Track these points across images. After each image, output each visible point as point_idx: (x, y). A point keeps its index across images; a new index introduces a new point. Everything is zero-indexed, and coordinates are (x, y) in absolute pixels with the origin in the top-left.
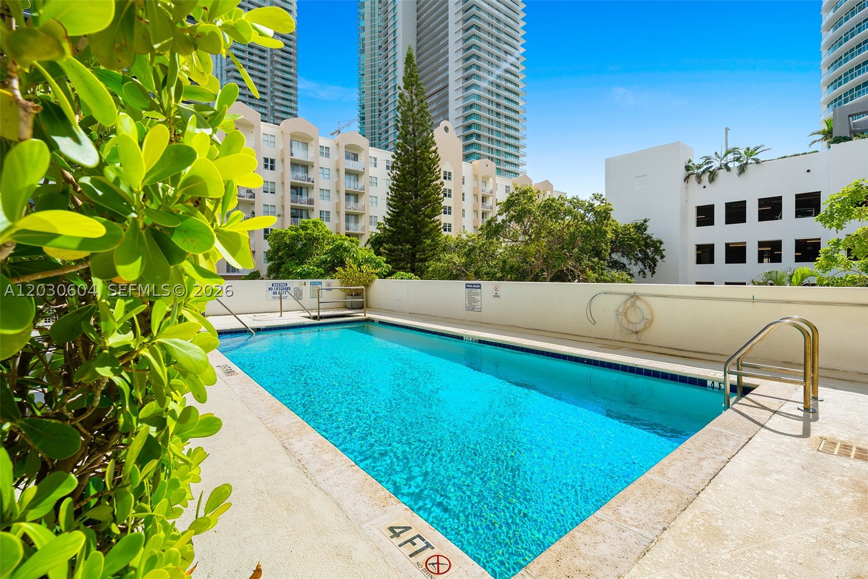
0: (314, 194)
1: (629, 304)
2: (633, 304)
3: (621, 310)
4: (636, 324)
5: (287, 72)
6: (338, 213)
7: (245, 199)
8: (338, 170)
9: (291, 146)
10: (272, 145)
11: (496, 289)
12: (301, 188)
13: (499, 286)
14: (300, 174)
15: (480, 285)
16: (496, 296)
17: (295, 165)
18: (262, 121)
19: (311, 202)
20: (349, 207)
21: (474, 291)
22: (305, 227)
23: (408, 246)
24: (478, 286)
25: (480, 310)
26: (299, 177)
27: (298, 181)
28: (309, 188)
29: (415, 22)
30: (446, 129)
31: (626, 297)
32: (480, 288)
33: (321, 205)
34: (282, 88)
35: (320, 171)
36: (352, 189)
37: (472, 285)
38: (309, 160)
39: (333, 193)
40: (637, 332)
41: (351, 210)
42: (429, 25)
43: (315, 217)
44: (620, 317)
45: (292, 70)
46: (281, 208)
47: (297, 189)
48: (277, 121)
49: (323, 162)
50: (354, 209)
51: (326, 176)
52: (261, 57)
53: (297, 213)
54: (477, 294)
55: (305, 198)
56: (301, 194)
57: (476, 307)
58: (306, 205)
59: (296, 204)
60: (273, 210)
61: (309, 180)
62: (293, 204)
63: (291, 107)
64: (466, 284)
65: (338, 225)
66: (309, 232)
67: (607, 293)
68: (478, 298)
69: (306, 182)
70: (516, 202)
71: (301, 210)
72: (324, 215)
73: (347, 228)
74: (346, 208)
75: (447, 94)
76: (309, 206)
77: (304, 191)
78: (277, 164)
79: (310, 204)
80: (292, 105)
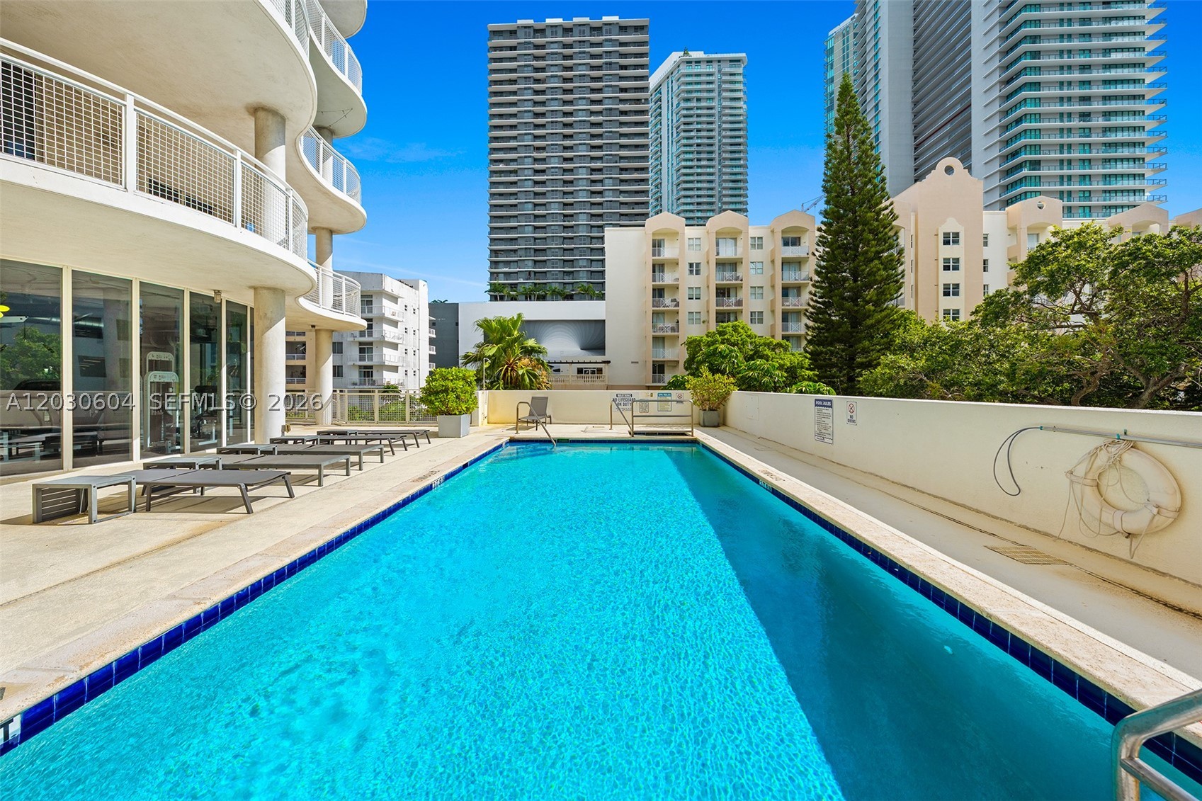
0: (744, 294)
1: (1103, 458)
2: (1117, 462)
3: (1080, 471)
4: (1126, 512)
5: (736, 166)
6: (773, 312)
7: (670, 308)
8: (773, 262)
9: (718, 245)
10: (698, 248)
11: (851, 410)
12: (729, 290)
13: (854, 404)
14: (728, 274)
15: (831, 401)
16: (851, 420)
17: (722, 264)
18: (686, 225)
19: (739, 303)
20: (788, 304)
21: (825, 410)
22: (724, 332)
23: (840, 346)
24: (829, 404)
25: (831, 441)
26: (727, 279)
27: (725, 282)
28: (737, 288)
29: (911, 36)
30: (949, 170)
31: (1099, 441)
32: (831, 407)
33: (752, 304)
34: (731, 185)
35: (752, 266)
36: (792, 282)
37: (822, 401)
38: (738, 256)
39: (767, 289)
40: (1129, 535)
41: (791, 307)
42: (936, 30)
43: (744, 320)
44: (1078, 487)
45: (742, 162)
46: (706, 314)
47: (723, 292)
48: (702, 222)
49: (756, 255)
50: (795, 305)
51: (759, 271)
52: (709, 160)
53: (722, 317)
54: (828, 416)
55: (733, 299)
56: (729, 296)
57: (827, 436)
58: (734, 308)
59: (721, 308)
60: (698, 317)
61: (737, 279)
62: (718, 308)
63: (740, 203)
64: (816, 400)
65: (773, 327)
66: (726, 337)
67: (1047, 429)
68: (828, 421)
69: (734, 282)
70: (1051, 257)
71: (729, 314)
72: (757, 317)
73: (785, 328)
74: (783, 305)
75: (969, 118)
76: (736, 308)
77: (732, 293)
78: (703, 268)
79: (739, 305)
80: (742, 199)
